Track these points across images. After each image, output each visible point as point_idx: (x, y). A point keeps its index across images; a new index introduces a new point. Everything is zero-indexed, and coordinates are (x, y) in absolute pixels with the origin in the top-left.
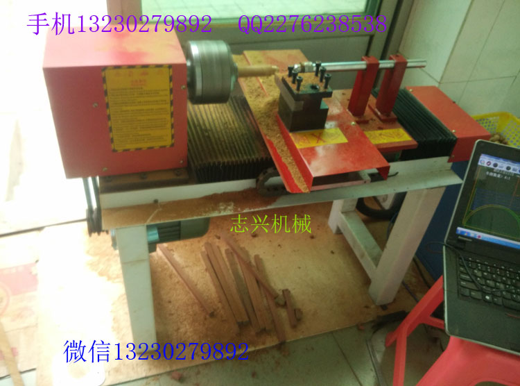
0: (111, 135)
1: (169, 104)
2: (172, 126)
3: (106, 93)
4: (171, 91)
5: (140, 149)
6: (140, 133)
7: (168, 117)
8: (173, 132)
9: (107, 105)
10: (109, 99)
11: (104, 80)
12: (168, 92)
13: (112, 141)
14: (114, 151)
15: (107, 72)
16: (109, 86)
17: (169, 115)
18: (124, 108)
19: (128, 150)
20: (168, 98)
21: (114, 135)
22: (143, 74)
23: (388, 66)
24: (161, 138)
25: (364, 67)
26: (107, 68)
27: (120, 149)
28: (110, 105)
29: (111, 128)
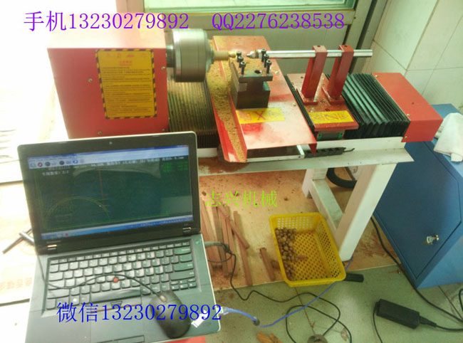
0: (104, 105)
1: (152, 82)
2: (155, 100)
3: (99, 71)
4: (153, 71)
5: (129, 117)
6: (128, 105)
7: (151, 92)
8: (156, 104)
9: (100, 81)
10: (101, 75)
11: (97, 60)
12: (151, 72)
13: (105, 110)
14: (107, 118)
15: (99, 53)
16: (101, 65)
17: (152, 91)
18: (114, 84)
19: (118, 118)
20: (151, 76)
21: (106, 105)
22: (129, 56)
23: (336, 55)
24: (145, 109)
25: (314, 55)
26: (99, 50)
27: (112, 116)
28: (103, 81)
29: (104, 99)
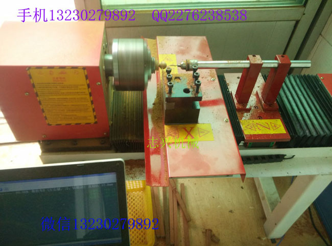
0: (44, 115)
2: (94, 110)
3: (33, 86)
6: (67, 114)
8: (95, 114)
9: (37, 95)
10: (37, 90)
11: (30, 77)
12: (86, 87)
13: (46, 118)
14: (49, 125)
15: (31, 70)
16: (35, 81)
18: (51, 97)
21: (46, 114)
22: (62, 73)
23: (272, 65)
24: (85, 118)
25: (248, 66)
26: (30, 67)
27: (54, 124)
28: (39, 94)
29: (43, 110)
